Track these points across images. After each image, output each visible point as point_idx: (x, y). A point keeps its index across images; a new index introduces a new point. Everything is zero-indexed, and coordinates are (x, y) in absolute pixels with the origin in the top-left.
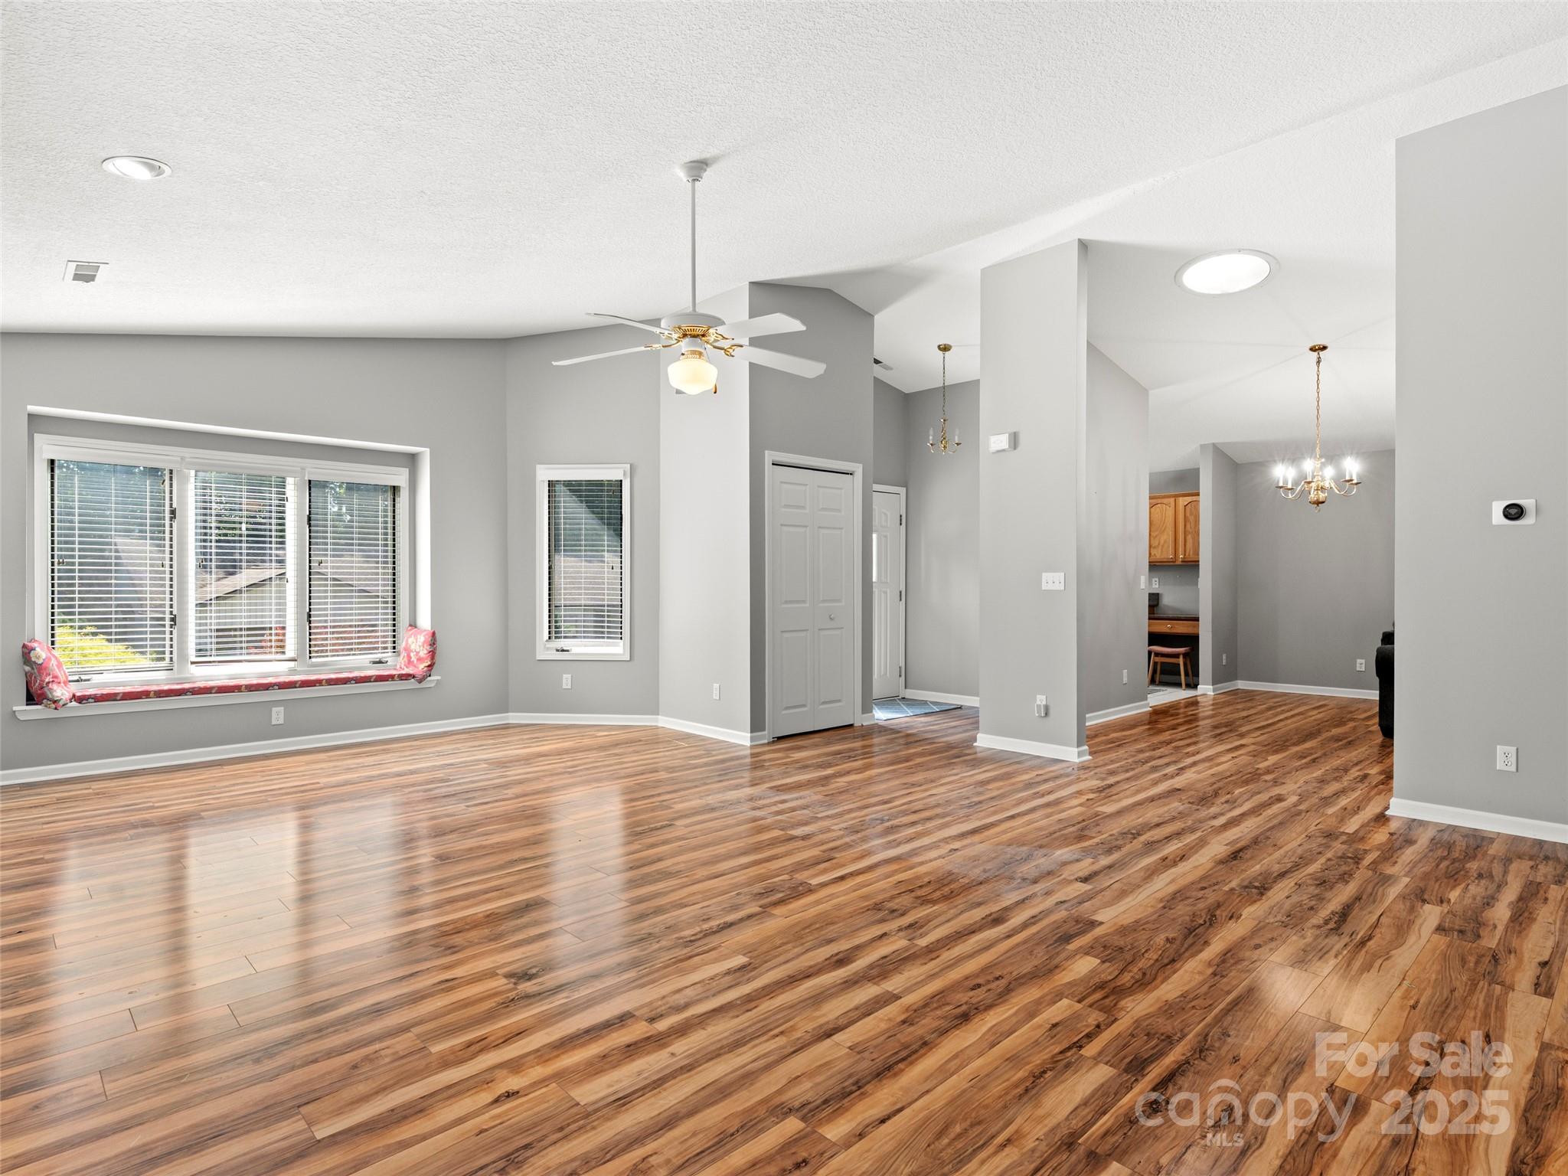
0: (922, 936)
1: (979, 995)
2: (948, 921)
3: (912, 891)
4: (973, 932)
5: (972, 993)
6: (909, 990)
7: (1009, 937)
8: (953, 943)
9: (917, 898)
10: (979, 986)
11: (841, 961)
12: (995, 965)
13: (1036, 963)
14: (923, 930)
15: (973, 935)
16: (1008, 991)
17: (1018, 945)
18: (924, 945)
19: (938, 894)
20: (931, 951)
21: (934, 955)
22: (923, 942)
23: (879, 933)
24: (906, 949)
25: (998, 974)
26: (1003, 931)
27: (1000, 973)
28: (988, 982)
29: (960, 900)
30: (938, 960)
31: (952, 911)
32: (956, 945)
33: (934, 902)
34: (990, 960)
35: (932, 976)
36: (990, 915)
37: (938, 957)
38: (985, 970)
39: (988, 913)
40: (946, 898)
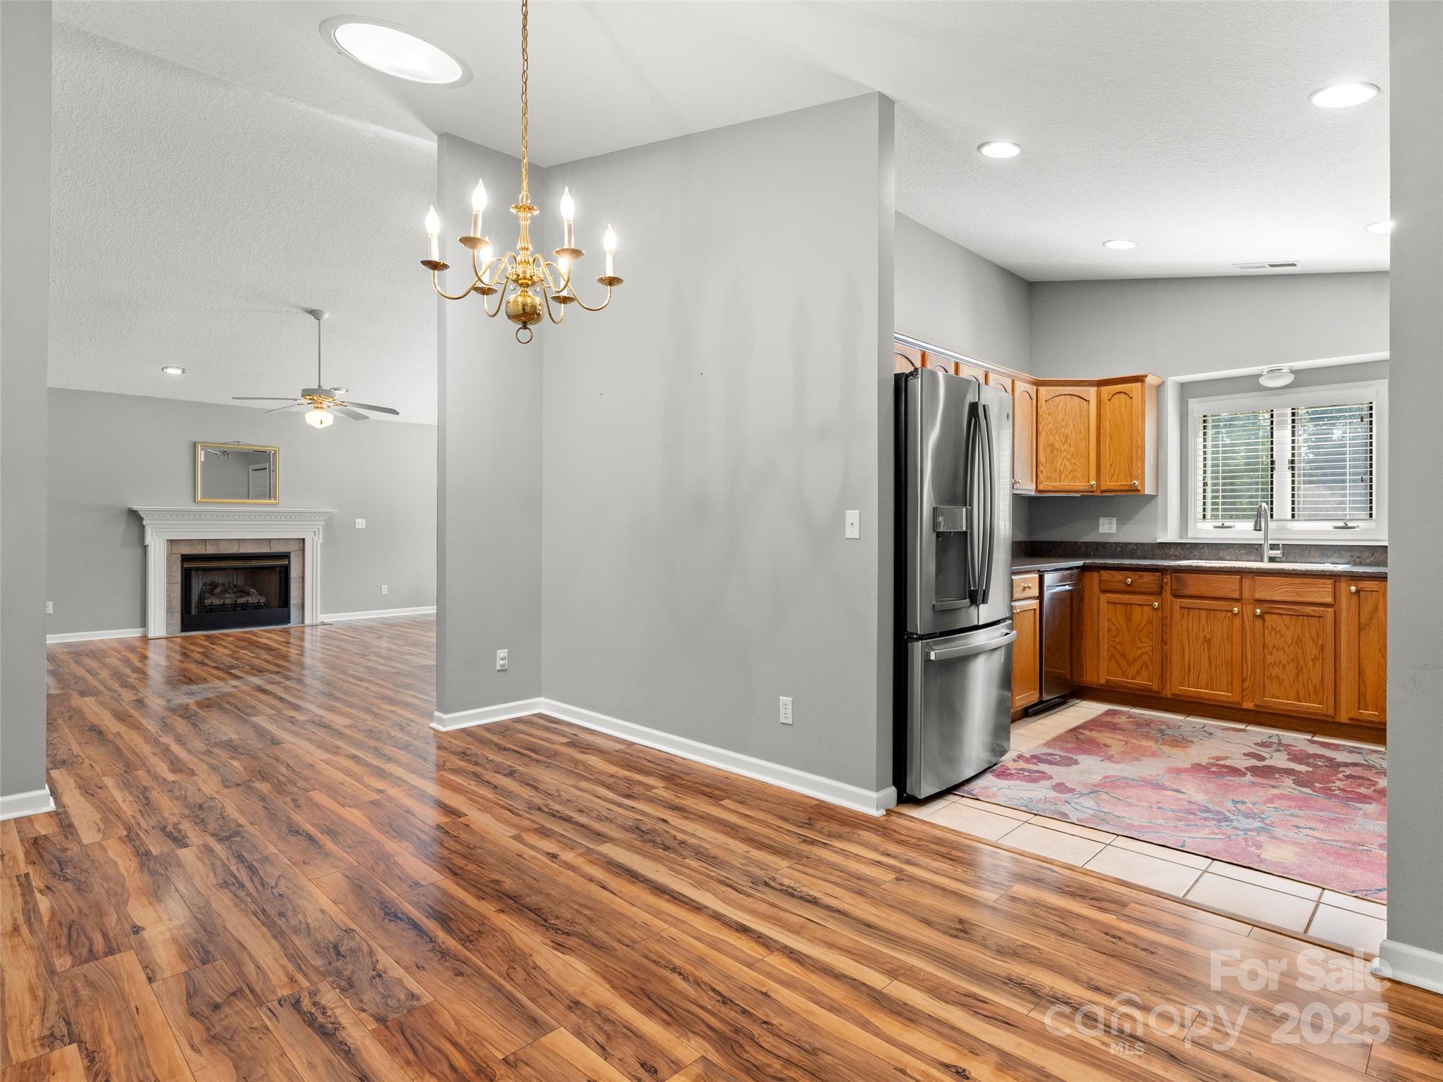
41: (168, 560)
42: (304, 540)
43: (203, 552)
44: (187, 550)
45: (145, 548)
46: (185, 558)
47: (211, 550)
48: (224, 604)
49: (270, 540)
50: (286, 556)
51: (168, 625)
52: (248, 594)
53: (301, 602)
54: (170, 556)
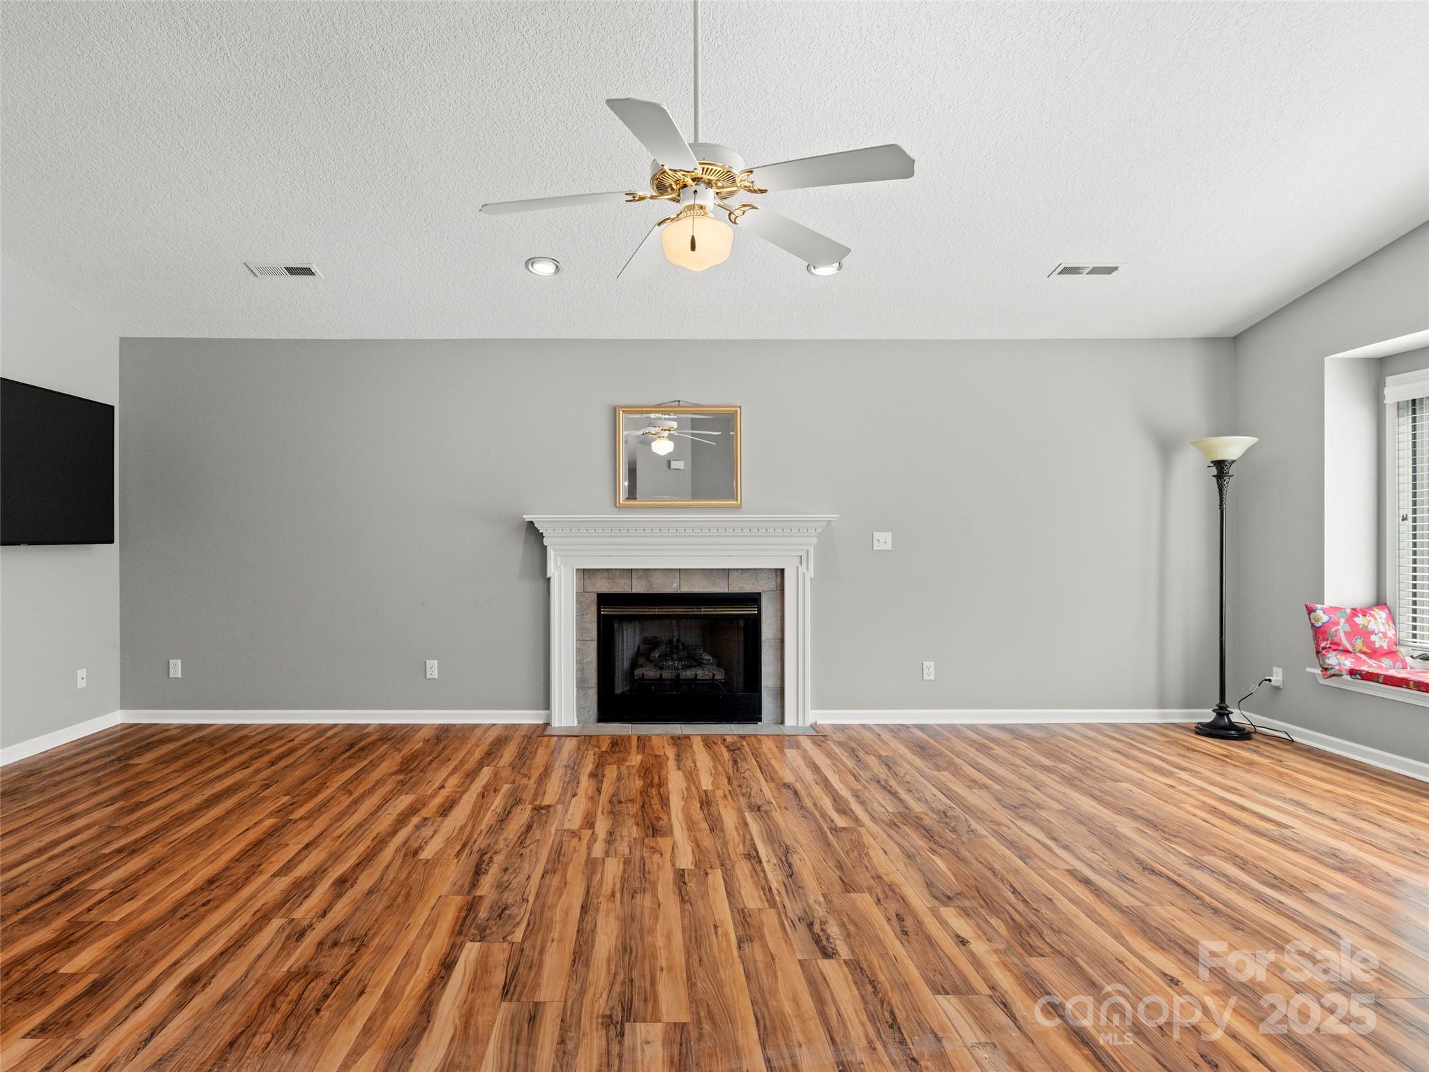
0: (282, 928)
1: (202, 898)
2: (260, 956)
3: (335, 984)
4: (222, 954)
5: (209, 898)
6: (266, 884)
7: (176, 963)
8: (243, 932)
9: (318, 975)
10: (204, 905)
11: (342, 883)
12: (190, 927)
13: (142, 943)
14: (285, 935)
15: (221, 950)
16: (174, 910)
17: (164, 956)
18: (274, 920)
19: (293, 993)
20: (264, 917)
21: (259, 915)
22: (276, 923)
23: (330, 915)
24: (290, 910)
25: (186, 920)
26: (183, 968)
27: (184, 921)
28: (195, 910)
29: (256, 995)
30: (253, 912)
31: (260, 972)
32: (237, 932)
33: (292, 976)
34: (196, 929)
35: (251, 898)
36: (205, 986)
37: (254, 915)
38: (201, 918)
39: (208, 989)
40: (278, 991)
41: (579, 602)
42: (782, 571)
43: (628, 590)
44: (605, 587)
45: (548, 580)
46: (604, 599)
47: (639, 588)
48: (661, 678)
49: (728, 571)
50: (753, 599)
51: (580, 708)
52: (699, 663)
53: (778, 685)
54: (581, 594)
